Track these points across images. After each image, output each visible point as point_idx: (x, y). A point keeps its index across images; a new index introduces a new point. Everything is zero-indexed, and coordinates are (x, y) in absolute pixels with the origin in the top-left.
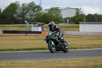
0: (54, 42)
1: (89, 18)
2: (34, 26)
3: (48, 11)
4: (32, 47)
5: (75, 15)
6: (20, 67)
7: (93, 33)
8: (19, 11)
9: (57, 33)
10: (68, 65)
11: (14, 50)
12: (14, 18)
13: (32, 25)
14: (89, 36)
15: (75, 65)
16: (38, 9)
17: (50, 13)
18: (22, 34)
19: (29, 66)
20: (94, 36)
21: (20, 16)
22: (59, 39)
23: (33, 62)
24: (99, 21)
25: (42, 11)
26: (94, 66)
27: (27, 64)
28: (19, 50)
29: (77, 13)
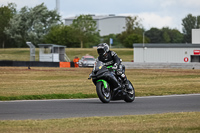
0: (108, 82)
1: (153, 35)
2: (45, 52)
3: (71, 22)
4: (40, 92)
5: (125, 30)
6: (17, 131)
7: (161, 64)
8: (14, 23)
9: (113, 65)
10: (111, 128)
11: (6, 99)
12: (5, 35)
13: (41, 50)
14: (153, 70)
15: (125, 128)
16: (53, 19)
17: (76, 26)
18: (20, 68)
19: (36, 130)
20: (163, 70)
21: (17, 33)
22: (118, 76)
23: (43, 122)
24: (171, 42)
25: (59, 23)
26: (162, 129)
27: (31, 125)
28: (15, 99)
29: (130, 26)
